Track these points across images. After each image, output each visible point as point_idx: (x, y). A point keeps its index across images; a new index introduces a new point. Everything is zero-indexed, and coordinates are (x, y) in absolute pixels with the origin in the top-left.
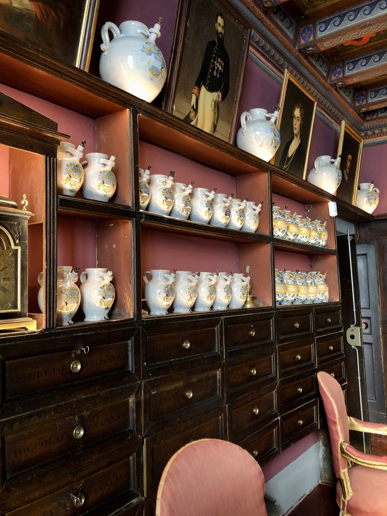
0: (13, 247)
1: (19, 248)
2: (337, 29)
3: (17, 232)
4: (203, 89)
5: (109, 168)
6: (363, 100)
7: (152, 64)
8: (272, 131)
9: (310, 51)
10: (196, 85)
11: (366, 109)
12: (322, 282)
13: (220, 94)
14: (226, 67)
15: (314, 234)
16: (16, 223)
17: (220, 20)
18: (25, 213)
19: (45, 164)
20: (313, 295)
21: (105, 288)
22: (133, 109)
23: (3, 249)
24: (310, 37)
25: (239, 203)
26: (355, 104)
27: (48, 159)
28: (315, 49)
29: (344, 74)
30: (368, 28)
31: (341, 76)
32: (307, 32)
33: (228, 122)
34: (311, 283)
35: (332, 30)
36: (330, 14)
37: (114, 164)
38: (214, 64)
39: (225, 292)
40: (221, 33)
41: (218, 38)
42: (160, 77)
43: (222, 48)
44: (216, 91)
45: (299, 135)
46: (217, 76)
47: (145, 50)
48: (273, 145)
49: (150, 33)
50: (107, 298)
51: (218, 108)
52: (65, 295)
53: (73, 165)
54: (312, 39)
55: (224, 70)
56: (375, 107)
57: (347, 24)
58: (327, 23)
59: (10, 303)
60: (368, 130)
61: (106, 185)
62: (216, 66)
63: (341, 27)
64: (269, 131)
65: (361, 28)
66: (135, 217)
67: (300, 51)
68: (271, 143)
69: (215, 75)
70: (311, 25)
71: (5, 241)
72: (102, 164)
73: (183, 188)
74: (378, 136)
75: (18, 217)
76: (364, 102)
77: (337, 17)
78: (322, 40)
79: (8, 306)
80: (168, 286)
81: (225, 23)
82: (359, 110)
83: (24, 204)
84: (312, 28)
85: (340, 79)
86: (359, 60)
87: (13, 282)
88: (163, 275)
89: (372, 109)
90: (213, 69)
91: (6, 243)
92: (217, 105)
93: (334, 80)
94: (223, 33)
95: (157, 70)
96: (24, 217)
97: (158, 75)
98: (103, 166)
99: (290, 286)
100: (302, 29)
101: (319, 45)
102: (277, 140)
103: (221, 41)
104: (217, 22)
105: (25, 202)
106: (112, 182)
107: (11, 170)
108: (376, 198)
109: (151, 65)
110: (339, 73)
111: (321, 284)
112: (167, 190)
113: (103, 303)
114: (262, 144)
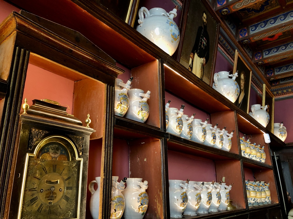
0: (77, 158)
1: (82, 160)
2: (263, 29)
3: (81, 146)
4: (196, 55)
5: (145, 100)
6: (271, 73)
7: (173, 31)
8: (235, 85)
9: (246, 42)
10: (192, 52)
11: (273, 79)
12: (268, 190)
13: (205, 60)
14: (208, 43)
15: (259, 154)
16: (80, 138)
17: (205, 15)
18: (88, 130)
19: (106, 91)
20: (264, 199)
21: (142, 195)
22: (161, 60)
23: (69, 160)
24: (245, 34)
25: (219, 131)
26: (266, 76)
27: (109, 87)
28: (248, 41)
29: (263, 57)
30: (284, 28)
31: (261, 58)
32: (243, 31)
33: (209, 78)
34: (262, 190)
35: (259, 30)
36: (257, 21)
37: (149, 96)
38: (201, 40)
39: (217, 197)
40: (205, 23)
41: (204, 25)
42: (177, 41)
43: (206, 31)
44: (203, 58)
45: (244, 90)
46: (203, 48)
47: (169, 22)
48: (236, 94)
49: (170, 15)
50: (144, 205)
51: (203, 69)
52: (115, 203)
53: (123, 95)
54: (247, 35)
55: (207, 45)
56: (279, 77)
57: (269, 26)
58: (256, 26)
59: (71, 211)
60: (274, 91)
61: (143, 111)
62: (203, 42)
63: (266, 28)
64: (234, 84)
65: (279, 28)
66: (164, 137)
67: (239, 42)
68: (235, 92)
69: (202, 47)
70: (245, 28)
71: (71, 153)
72: (140, 97)
73: (187, 118)
74: (280, 95)
75: (83, 132)
76: (273, 75)
77: (262, 22)
78: (254, 35)
79: (68, 215)
80: (183, 193)
81: (207, 17)
82: (269, 79)
83: (88, 122)
84: (246, 29)
85: (260, 60)
86: (272, 49)
87: (75, 191)
88: (178, 184)
89: (277, 79)
90: (201, 43)
91: (71, 155)
92: (203, 66)
93: (257, 61)
94: (206, 22)
95: (176, 36)
96: (87, 133)
97: (176, 40)
98: (141, 98)
99: (252, 192)
100: (240, 30)
101: (251, 38)
102: (239, 90)
103: (205, 27)
104: (203, 16)
105: (89, 120)
106: (147, 109)
107: (74, 98)
108: (285, 132)
109: (172, 33)
110: (260, 56)
111: (267, 191)
112: (179, 118)
113: (141, 209)
114: (229, 93)
